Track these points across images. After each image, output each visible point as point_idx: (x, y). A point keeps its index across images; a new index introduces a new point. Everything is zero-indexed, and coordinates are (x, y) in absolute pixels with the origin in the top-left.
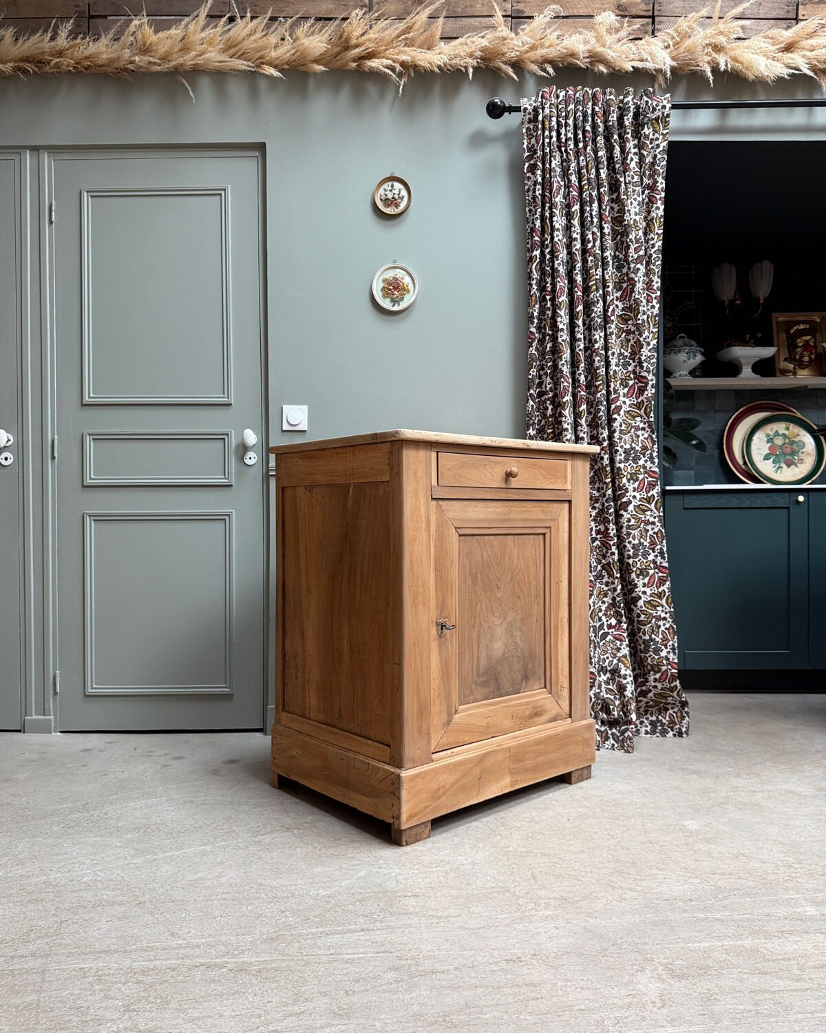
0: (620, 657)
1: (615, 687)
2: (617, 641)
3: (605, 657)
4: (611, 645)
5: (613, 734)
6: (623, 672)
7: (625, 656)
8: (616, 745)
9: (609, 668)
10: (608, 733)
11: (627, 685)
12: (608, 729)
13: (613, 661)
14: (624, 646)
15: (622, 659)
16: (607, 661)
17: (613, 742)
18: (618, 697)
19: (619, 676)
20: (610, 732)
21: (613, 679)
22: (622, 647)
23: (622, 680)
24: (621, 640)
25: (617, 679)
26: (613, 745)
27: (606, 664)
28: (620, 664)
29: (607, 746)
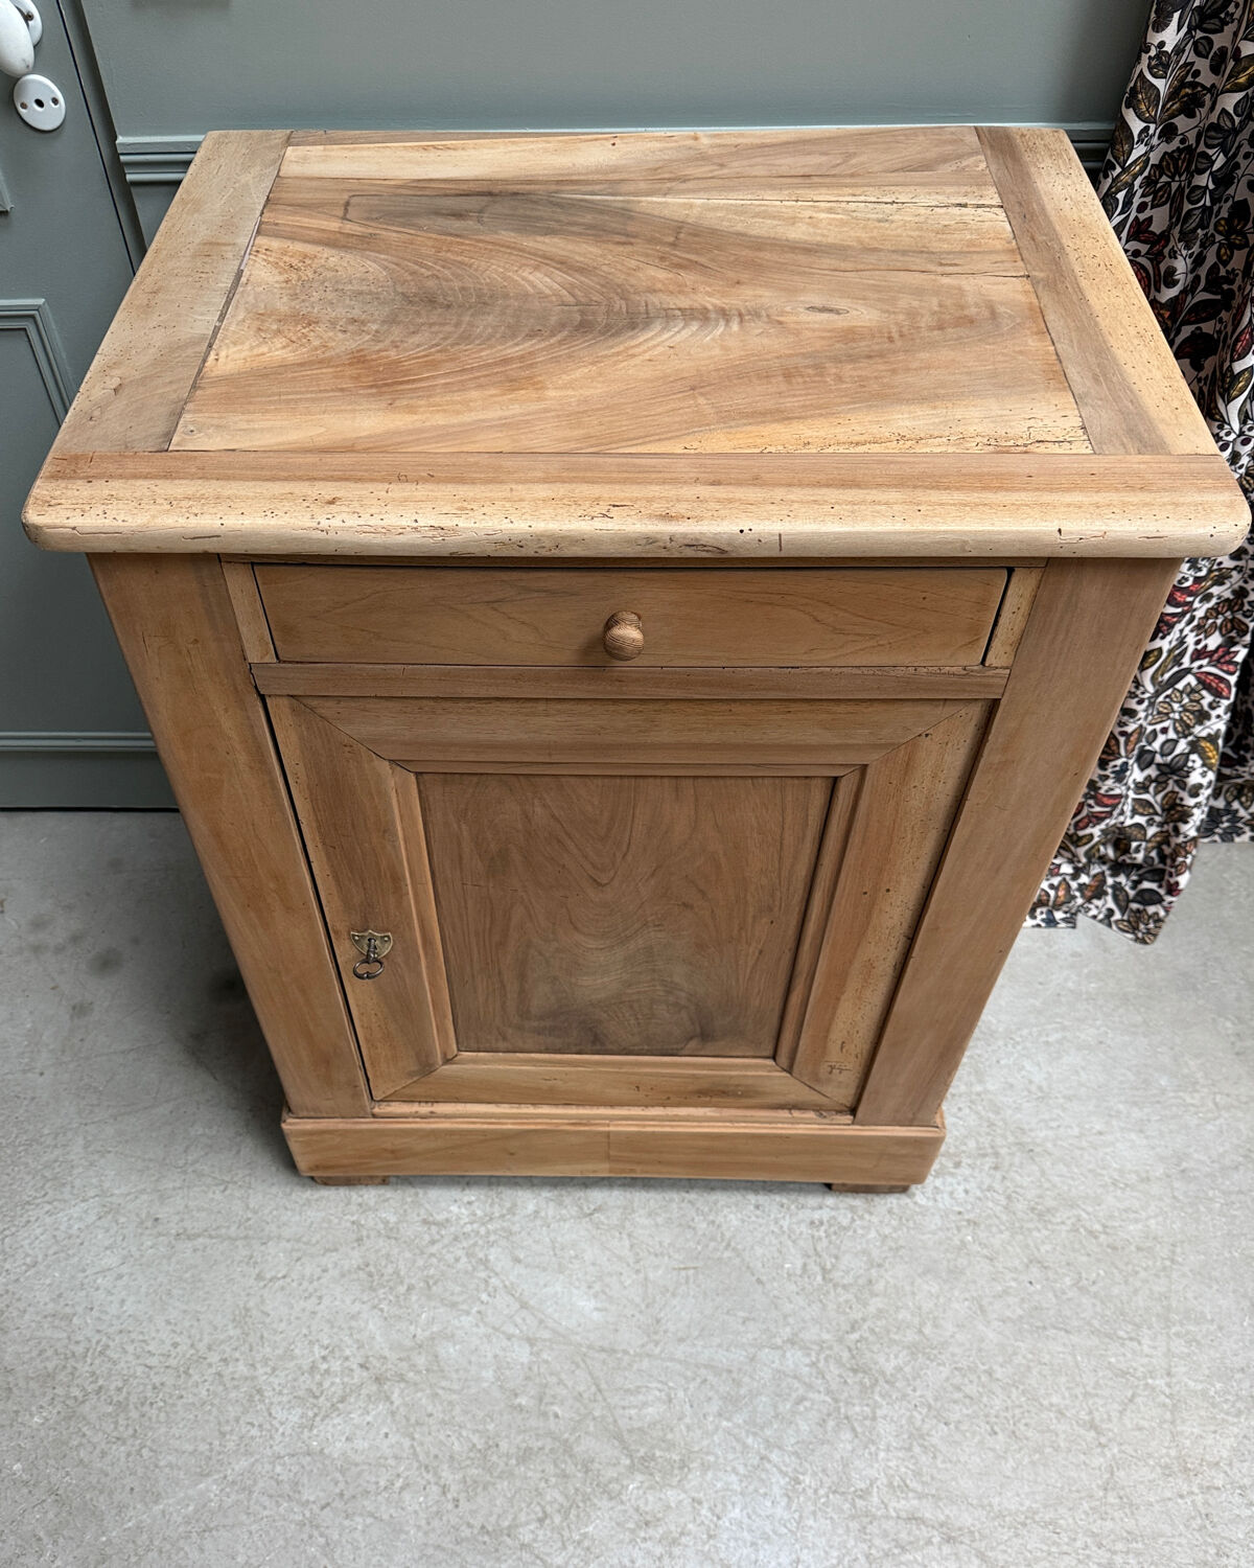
0: (1199, 739)
1: (1159, 797)
2: (1204, 693)
3: (1158, 727)
4: (1186, 700)
5: (1117, 887)
6: (1195, 778)
7: (1212, 739)
8: (1117, 916)
9: (1158, 759)
10: (1104, 882)
11: (1195, 811)
12: (1107, 873)
13: (1176, 742)
14: (1220, 711)
15: (1203, 744)
16: (1161, 738)
17: (1111, 904)
18: (1158, 819)
19: (1182, 785)
20: (1110, 881)
21: (1160, 782)
22: (1214, 713)
23: (1183, 794)
24: (1218, 694)
25: (1171, 786)
26: (1111, 912)
27: (1156, 745)
28: (1194, 757)
29: (1094, 912)
